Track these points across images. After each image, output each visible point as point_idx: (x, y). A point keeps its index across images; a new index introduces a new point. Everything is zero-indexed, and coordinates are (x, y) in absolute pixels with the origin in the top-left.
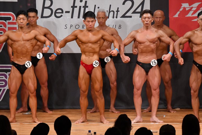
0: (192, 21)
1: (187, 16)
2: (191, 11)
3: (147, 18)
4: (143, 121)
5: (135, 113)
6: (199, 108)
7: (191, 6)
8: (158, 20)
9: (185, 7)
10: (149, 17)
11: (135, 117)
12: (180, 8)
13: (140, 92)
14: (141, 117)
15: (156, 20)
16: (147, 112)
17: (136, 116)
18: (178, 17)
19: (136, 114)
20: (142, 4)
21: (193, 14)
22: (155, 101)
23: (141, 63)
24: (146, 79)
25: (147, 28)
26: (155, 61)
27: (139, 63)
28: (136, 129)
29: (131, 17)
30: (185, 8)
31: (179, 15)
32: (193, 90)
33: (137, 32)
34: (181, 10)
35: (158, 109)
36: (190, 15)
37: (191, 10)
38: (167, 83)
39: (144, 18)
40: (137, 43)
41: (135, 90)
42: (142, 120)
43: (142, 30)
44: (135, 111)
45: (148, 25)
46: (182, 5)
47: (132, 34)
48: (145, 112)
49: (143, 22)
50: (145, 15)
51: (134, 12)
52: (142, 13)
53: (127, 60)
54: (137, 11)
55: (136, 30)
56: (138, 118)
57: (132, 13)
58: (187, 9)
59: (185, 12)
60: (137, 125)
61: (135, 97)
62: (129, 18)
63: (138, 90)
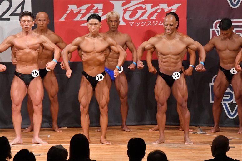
0: (81, 25)
1: (75, 20)
2: (79, 15)
3: (27, 22)
4: (23, 143)
5: (14, 133)
6: (90, 127)
7: (79, 9)
8: (42, 23)
9: (73, 9)
10: (29, 20)
11: (14, 138)
12: (67, 10)
13: (19, 108)
14: (21, 137)
15: (39, 23)
16: (28, 132)
17: (16, 136)
18: (64, 20)
19: (16, 134)
20: (22, 4)
21: (81, 18)
22: (37, 119)
23: (20, 74)
24: (26, 92)
25: (27, 33)
26: (36, 72)
27: (17, 74)
28: (15, 152)
29: (8, 19)
30: (72, 11)
31: (65, 19)
32: (83, 105)
33: (15, 36)
34: (68, 12)
35: (41, 128)
36: (78, 18)
37: (79, 13)
38: (53, 97)
39: (23, 21)
40: (16, 49)
41: (13, 106)
42: (22, 141)
43: (22, 35)
44: (14, 131)
45: (28, 30)
46: (69, 7)
47: (9, 39)
48: (26, 131)
49: (22, 26)
50: (24, 18)
51: (13, 14)
52: (21, 16)
53: (3, 69)
54: (16, 13)
55: (14, 34)
56: (18, 139)
57: (10, 15)
58: (75, 12)
59: (73, 15)
60: (17, 147)
61: (14, 114)
62: (6, 21)
63: (17, 106)
